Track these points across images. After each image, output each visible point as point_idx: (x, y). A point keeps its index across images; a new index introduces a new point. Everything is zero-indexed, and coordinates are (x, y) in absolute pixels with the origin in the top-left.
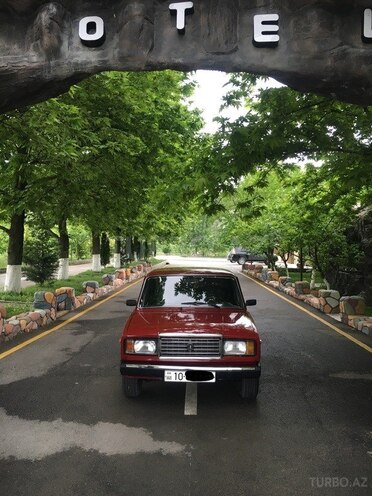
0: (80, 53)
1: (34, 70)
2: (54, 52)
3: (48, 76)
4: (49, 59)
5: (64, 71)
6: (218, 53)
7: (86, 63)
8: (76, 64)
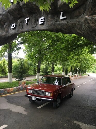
0: (12, 31)
1: (5, 35)
2: (7, 32)
3: (7, 36)
4: (7, 33)
5: (10, 35)
6: (33, 27)
7: (12, 33)
8: (11, 33)
